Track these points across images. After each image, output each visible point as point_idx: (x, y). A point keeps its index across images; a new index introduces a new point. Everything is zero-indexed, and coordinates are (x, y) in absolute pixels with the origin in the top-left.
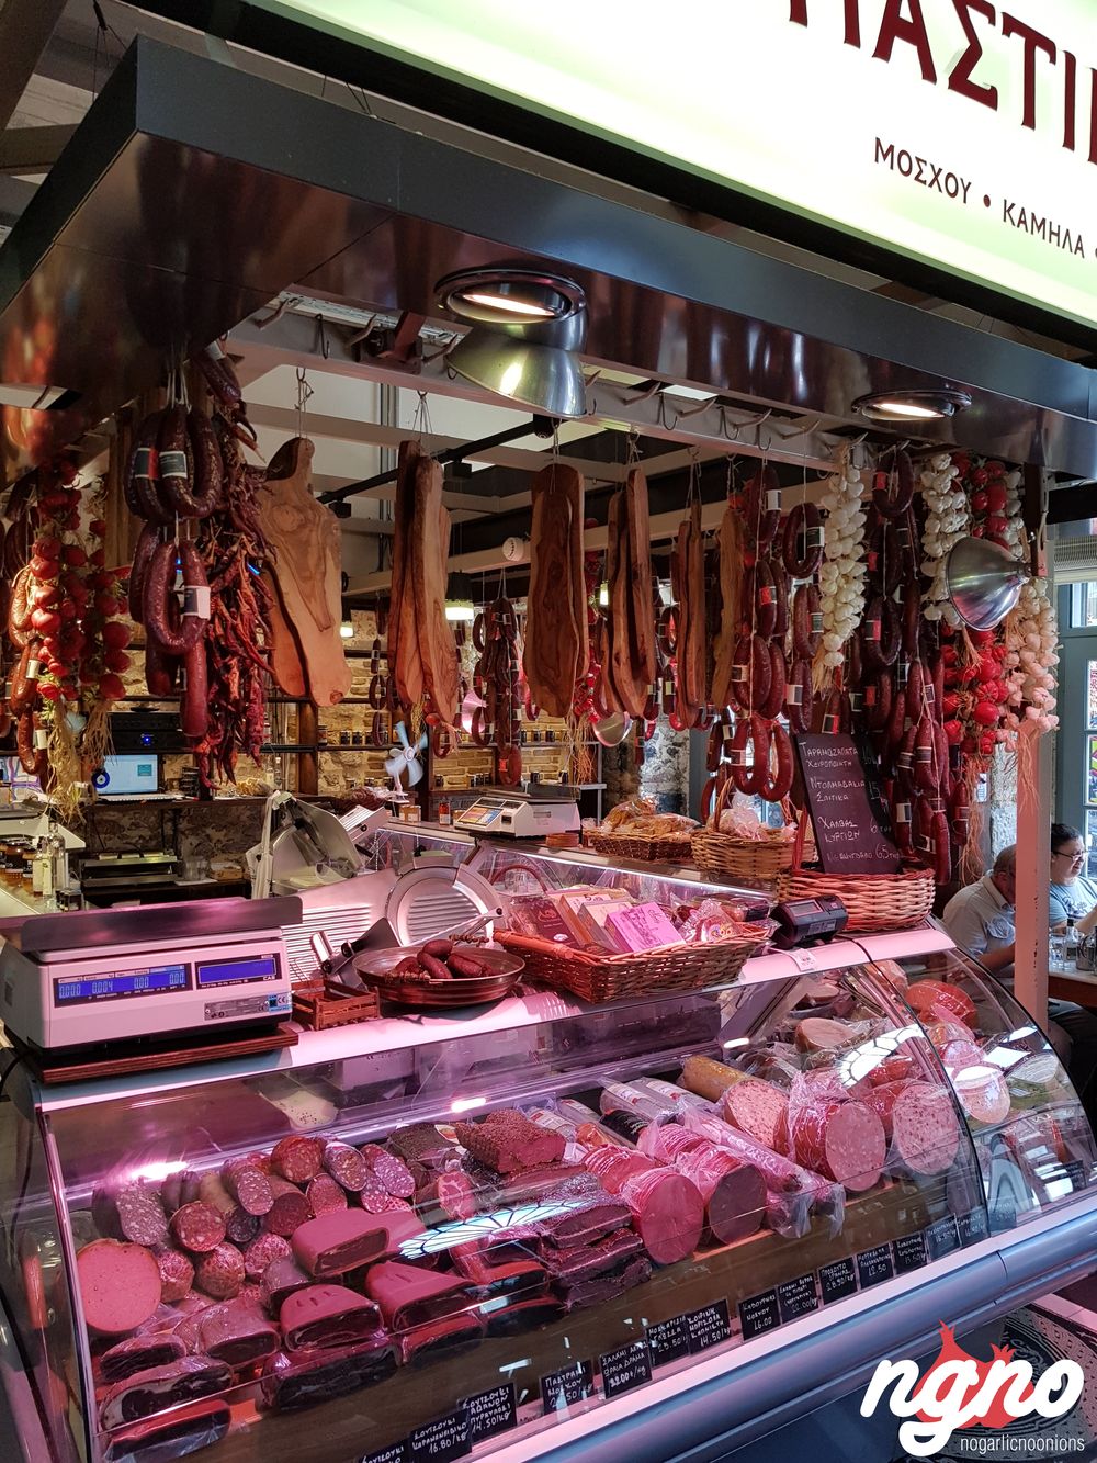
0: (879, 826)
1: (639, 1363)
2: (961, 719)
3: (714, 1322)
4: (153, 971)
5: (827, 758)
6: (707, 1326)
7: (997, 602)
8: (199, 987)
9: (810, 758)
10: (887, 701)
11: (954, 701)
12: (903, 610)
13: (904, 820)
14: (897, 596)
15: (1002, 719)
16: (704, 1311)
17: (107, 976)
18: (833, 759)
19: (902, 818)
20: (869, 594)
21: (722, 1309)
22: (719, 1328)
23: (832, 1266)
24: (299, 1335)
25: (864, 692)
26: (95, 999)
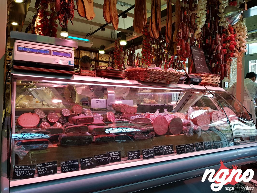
0: (208, 68)
1: (152, 153)
2: (226, 49)
3: (170, 149)
4: (41, 49)
5: (197, 52)
6: (168, 149)
7: (235, 18)
8: (52, 55)
9: (194, 51)
10: (211, 41)
11: (225, 45)
12: (215, 22)
13: (214, 67)
14: (213, 19)
15: (235, 51)
16: (167, 146)
17: (30, 48)
18: (199, 52)
19: (213, 66)
20: (207, 18)
21: (172, 146)
22: (171, 151)
23: (198, 143)
24: (68, 130)
25: (206, 41)
26: (27, 52)
